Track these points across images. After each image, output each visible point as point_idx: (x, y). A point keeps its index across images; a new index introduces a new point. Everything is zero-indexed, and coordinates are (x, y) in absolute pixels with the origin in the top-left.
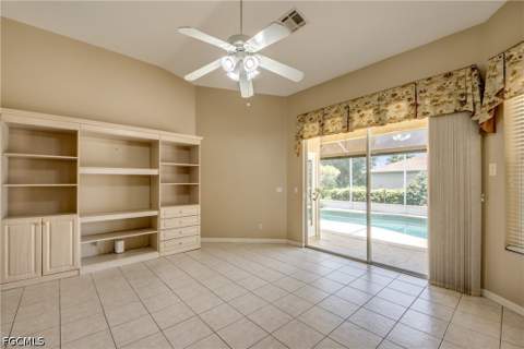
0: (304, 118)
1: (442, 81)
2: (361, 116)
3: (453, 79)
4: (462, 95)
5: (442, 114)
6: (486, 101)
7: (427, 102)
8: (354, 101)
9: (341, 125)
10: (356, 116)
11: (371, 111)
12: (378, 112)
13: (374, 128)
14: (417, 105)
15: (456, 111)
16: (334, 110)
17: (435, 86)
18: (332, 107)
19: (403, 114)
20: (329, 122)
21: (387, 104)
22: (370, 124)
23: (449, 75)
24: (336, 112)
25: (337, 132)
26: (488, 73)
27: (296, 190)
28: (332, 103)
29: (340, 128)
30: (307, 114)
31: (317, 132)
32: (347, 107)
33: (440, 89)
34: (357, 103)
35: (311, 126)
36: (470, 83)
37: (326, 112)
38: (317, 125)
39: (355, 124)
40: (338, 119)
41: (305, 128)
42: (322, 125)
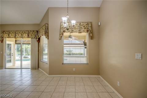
0: (3, 32)
2: (19, 35)
4: (35, 35)
5: (32, 38)
7: (30, 35)
8: (17, 31)
10: (17, 35)
14: (28, 35)
15: (34, 38)
16: (12, 32)
17: (32, 32)
19: (26, 37)
20: (11, 35)
21: (23, 34)
22: (20, 37)
23: (33, 31)
24: (13, 33)
28: (12, 30)
30: (4, 31)
31: (7, 37)
32: (15, 32)
33: (32, 33)
34: (18, 32)
35: (6, 35)
36: (36, 33)
37: (10, 32)
38: (7, 35)
39: (17, 37)
40: (13, 35)
41: (4, 35)
42: (9, 35)
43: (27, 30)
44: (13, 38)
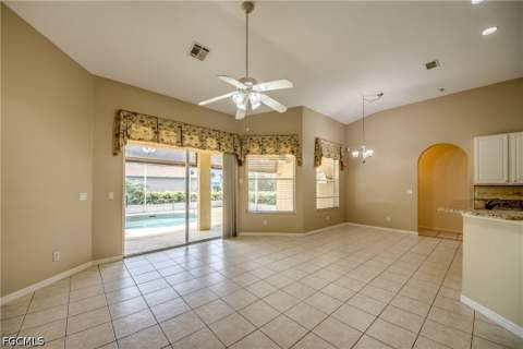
0: (129, 116)
2: (191, 138)
3: (232, 138)
4: (236, 147)
5: (228, 153)
6: (243, 152)
7: (224, 144)
8: (186, 125)
9: (175, 139)
10: (187, 137)
11: (197, 137)
12: (201, 140)
13: (197, 149)
14: (220, 144)
15: (233, 153)
16: (169, 124)
17: (227, 138)
18: (166, 121)
19: (214, 146)
20: (163, 132)
21: (206, 137)
22: (196, 146)
23: (231, 135)
24: (171, 126)
26: (244, 141)
27: (111, 195)
28: (166, 118)
29: (174, 141)
30: (136, 114)
31: (151, 137)
32: (180, 127)
33: (228, 140)
34: (187, 127)
35: (142, 128)
36: (238, 142)
37: (160, 122)
38: (150, 130)
39: (186, 142)
40: (172, 133)
41: (133, 128)
42: (157, 133)
43: (215, 128)
44: (172, 144)
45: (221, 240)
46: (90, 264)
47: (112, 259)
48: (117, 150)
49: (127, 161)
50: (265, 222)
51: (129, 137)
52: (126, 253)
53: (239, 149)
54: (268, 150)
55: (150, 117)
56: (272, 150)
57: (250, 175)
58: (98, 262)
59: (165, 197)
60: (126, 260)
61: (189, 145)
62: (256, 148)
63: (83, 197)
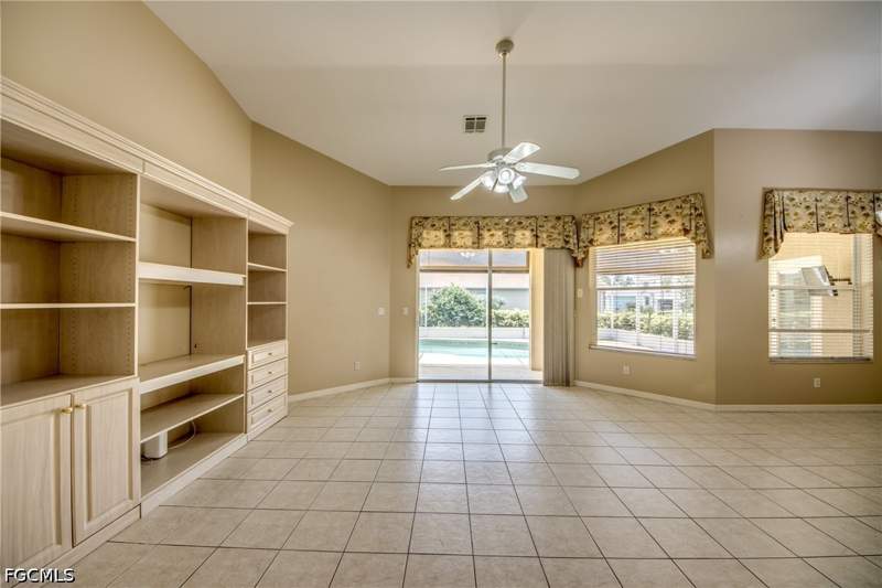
0: (421, 222)
1: (554, 222)
2: (492, 235)
3: (561, 222)
4: (567, 236)
5: (553, 248)
6: (581, 244)
7: (545, 235)
8: (484, 218)
9: (471, 240)
10: (486, 234)
11: (500, 233)
12: (507, 235)
13: (502, 249)
14: (537, 236)
15: (562, 248)
16: (462, 222)
17: (550, 224)
18: (460, 218)
19: (527, 242)
20: (456, 233)
21: (514, 230)
22: (499, 245)
23: (558, 218)
24: (465, 225)
25: (465, 247)
26: (584, 224)
27: (405, 311)
28: (460, 215)
29: (469, 243)
30: (427, 218)
31: (442, 242)
32: (477, 223)
33: (553, 227)
34: (487, 221)
35: (434, 233)
36: (571, 228)
37: (452, 221)
38: (441, 234)
39: (485, 242)
40: (467, 233)
41: (425, 235)
42: (448, 236)
43: (527, 214)
44: (467, 247)
45: (541, 386)
46: (387, 380)
47: (407, 380)
48: (410, 261)
49: (422, 271)
50: (626, 370)
51: (420, 245)
52: (420, 378)
53: (573, 240)
54: (629, 233)
55: (441, 219)
56: (639, 232)
57: (601, 282)
58: (393, 380)
59: (513, 319)
60: (420, 385)
61: (488, 246)
62: (606, 234)
63: (382, 311)
